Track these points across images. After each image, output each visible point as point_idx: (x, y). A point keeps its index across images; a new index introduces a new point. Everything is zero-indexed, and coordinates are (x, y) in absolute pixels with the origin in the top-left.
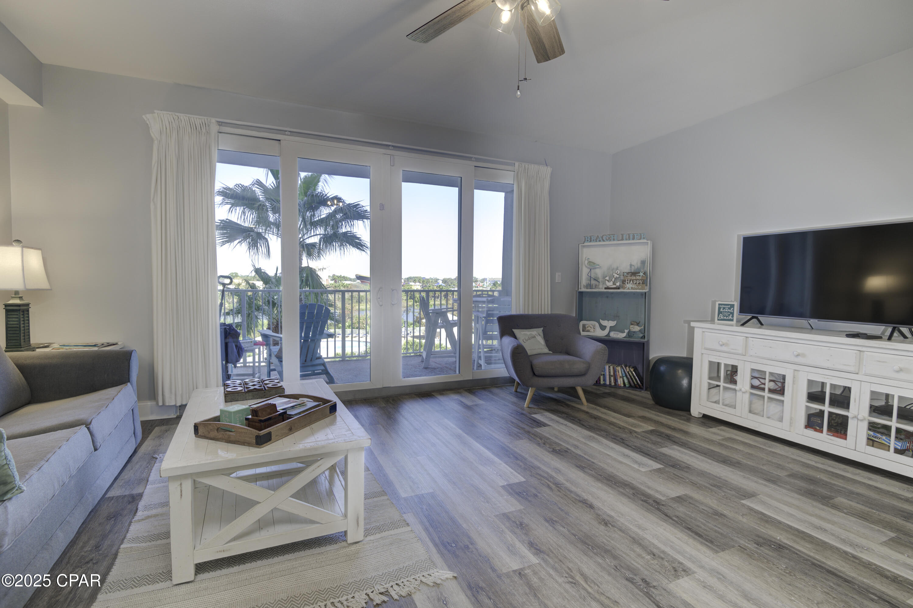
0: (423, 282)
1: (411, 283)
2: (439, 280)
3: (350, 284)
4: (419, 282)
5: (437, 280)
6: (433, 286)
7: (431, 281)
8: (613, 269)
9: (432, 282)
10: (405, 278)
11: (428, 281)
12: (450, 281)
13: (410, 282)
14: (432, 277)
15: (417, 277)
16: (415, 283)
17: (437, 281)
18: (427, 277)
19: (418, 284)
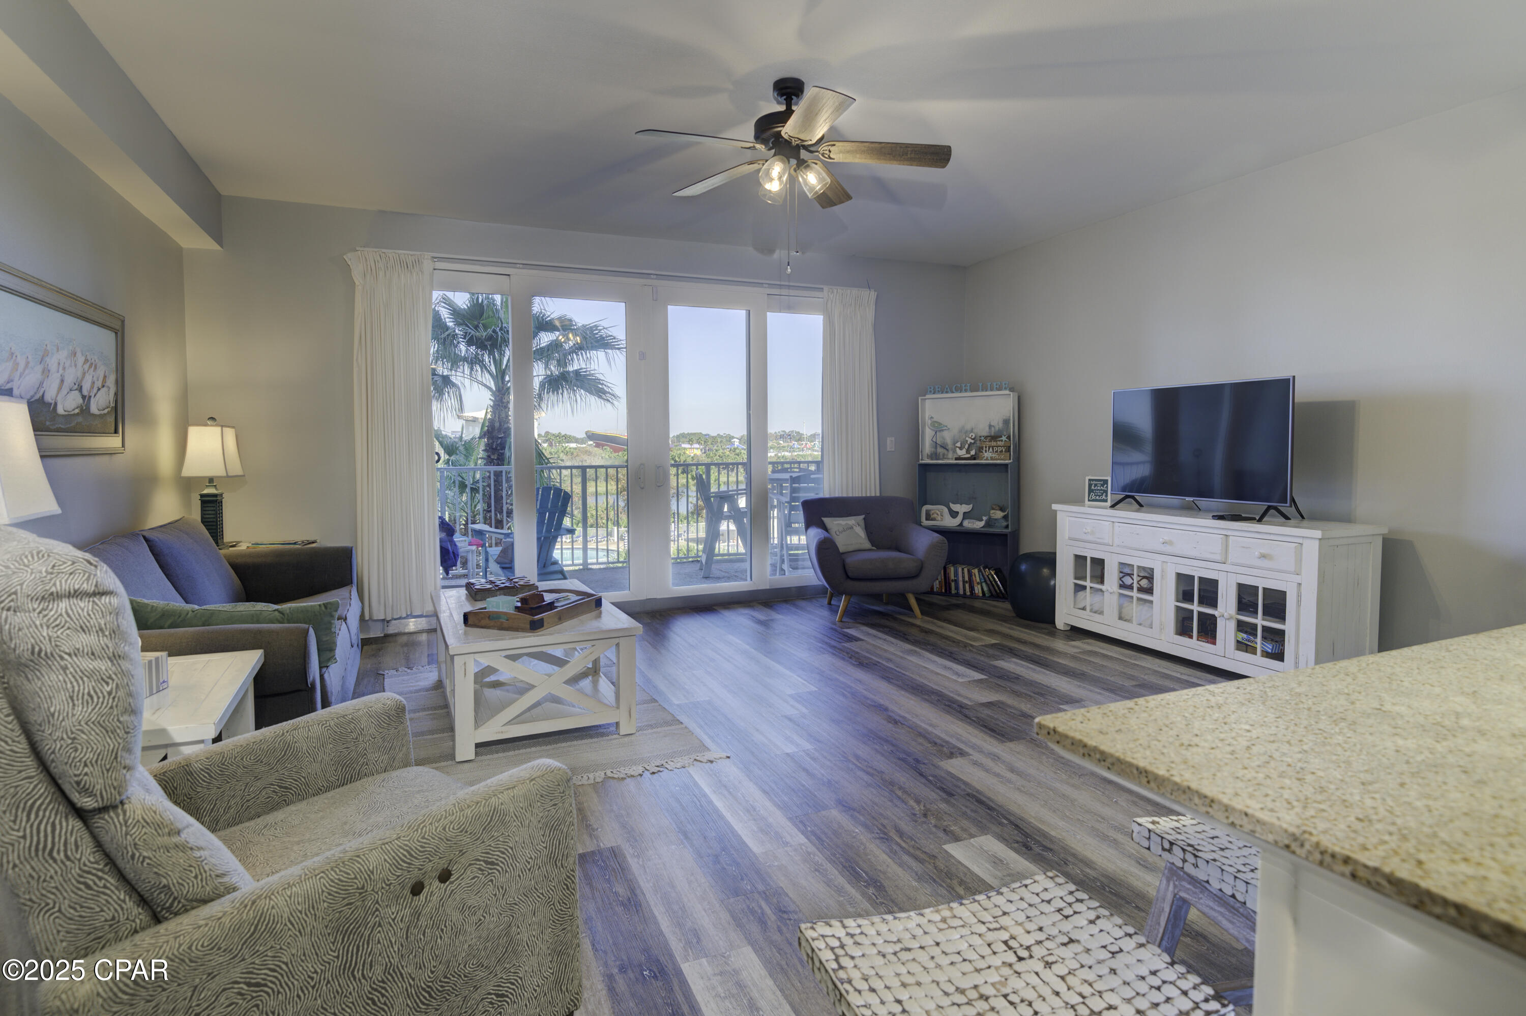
0: (704, 442)
1: (683, 446)
2: (733, 438)
3: (575, 449)
4: (699, 443)
5: (730, 438)
6: (722, 448)
7: (719, 440)
8: (966, 432)
9: (721, 441)
10: (675, 436)
11: (715, 440)
13: (683, 443)
15: (694, 434)
16: (691, 444)
17: (729, 441)
19: (697, 446)
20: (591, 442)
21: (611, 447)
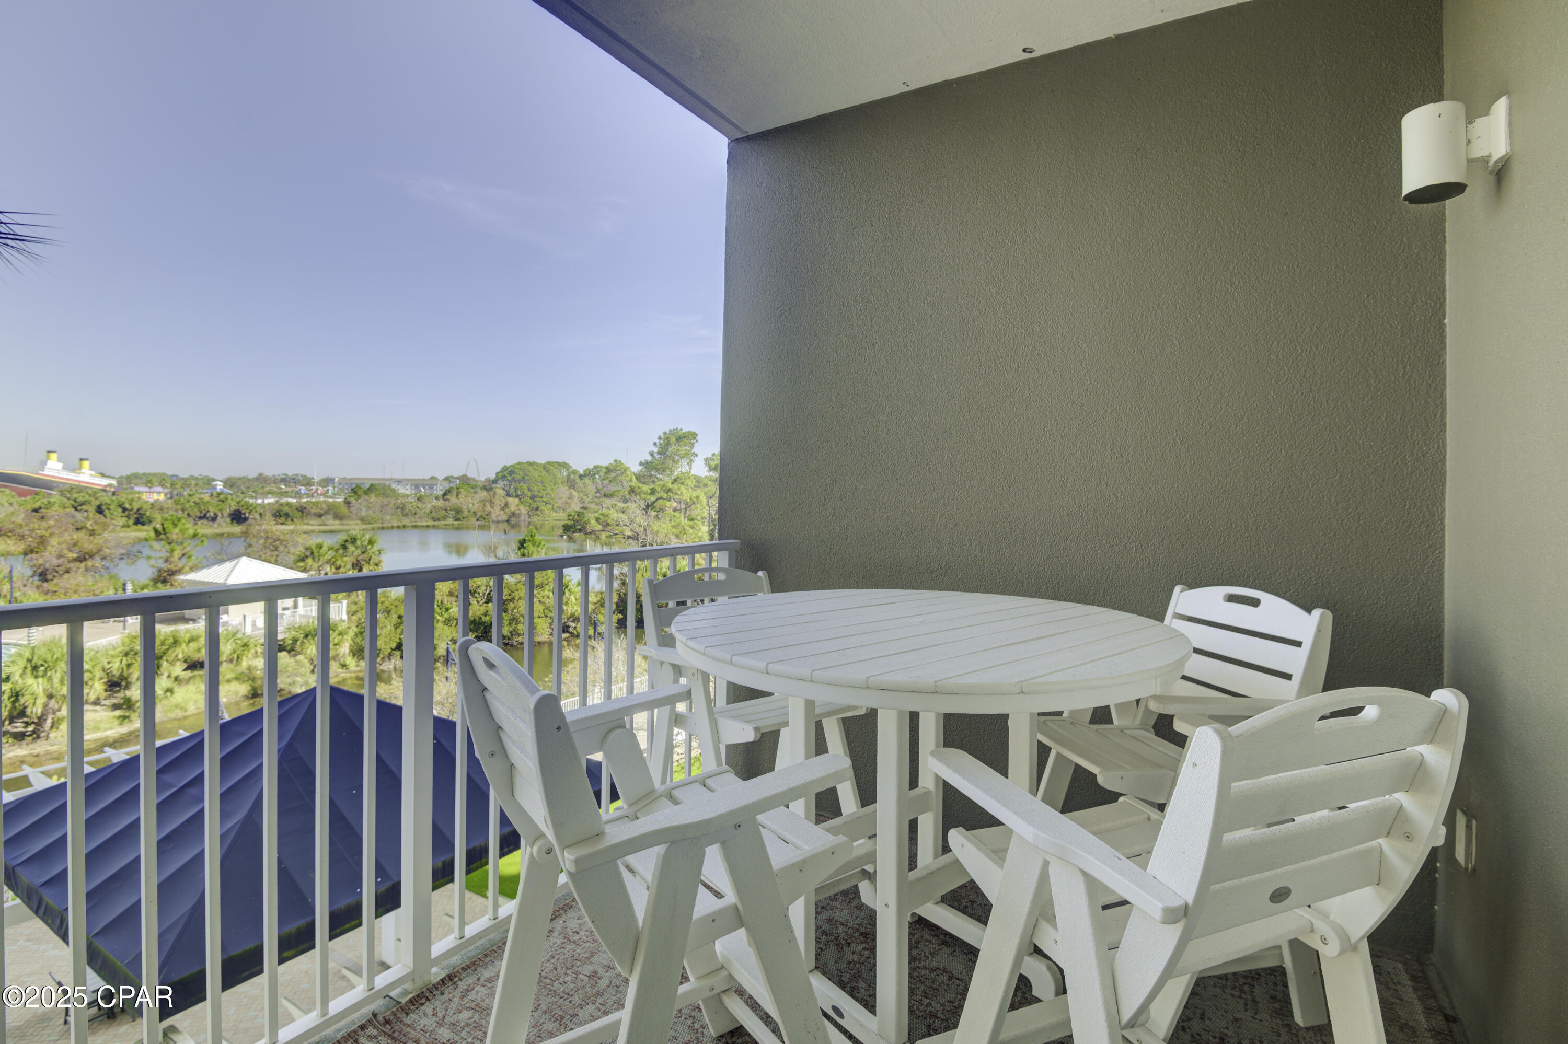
0: (172, 485)
1: (137, 489)
2: (214, 480)
4: (163, 486)
5: (209, 481)
6: (200, 493)
7: (193, 483)
9: (196, 485)
10: (121, 477)
11: (186, 483)
12: (244, 482)
13: (137, 485)
14: (196, 475)
15: (155, 475)
16: (150, 488)
17: (209, 484)
18: (184, 474)
19: (160, 489)
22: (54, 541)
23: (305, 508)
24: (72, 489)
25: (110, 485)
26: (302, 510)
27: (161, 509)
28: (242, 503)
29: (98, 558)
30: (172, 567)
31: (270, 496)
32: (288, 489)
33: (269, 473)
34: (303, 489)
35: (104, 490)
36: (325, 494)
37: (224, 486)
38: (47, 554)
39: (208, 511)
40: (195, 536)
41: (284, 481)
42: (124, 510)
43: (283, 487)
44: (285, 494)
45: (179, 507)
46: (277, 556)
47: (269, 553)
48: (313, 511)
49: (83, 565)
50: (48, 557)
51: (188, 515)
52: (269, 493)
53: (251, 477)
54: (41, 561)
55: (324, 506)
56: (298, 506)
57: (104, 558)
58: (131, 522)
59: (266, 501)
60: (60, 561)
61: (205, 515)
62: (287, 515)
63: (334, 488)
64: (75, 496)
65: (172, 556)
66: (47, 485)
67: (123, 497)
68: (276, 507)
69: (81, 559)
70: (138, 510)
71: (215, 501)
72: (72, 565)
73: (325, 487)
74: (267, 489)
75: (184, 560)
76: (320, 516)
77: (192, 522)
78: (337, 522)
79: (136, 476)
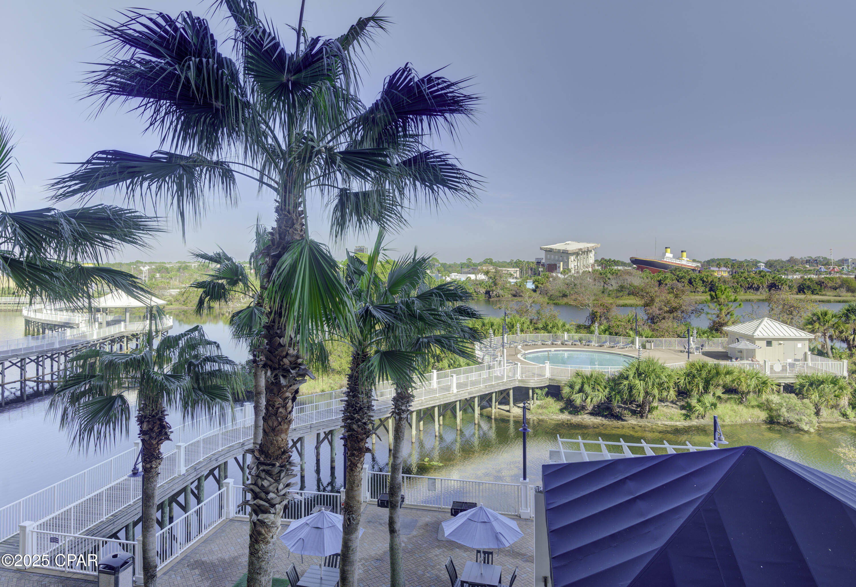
0: (732, 266)
1: (712, 269)
2: (759, 262)
3: (624, 271)
4: (727, 267)
5: (756, 263)
6: (748, 272)
7: (745, 264)
9: (747, 266)
10: (704, 262)
11: (740, 264)
12: (779, 264)
13: (712, 266)
14: (748, 259)
15: (723, 259)
16: (719, 268)
18: (741, 259)
19: (725, 269)
20: (635, 266)
21: (650, 269)
22: (657, 300)
23: (823, 283)
24: (676, 269)
25: (697, 267)
26: (820, 283)
27: (725, 282)
28: (776, 278)
29: (679, 312)
30: (721, 321)
31: (797, 273)
32: (812, 268)
33: (798, 256)
34: (823, 269)
35: (693, 270)
36: (840, 272)
37: (765, 267)
38: (654, 307)
39: (754, 283)
40: (735, 300)
41: (808, 262)
42: (704, 282)
43: (808, 266)
44: (809, 271)
45: (735, 280)
46: (792, 319)
47: (786, 316)
48: (829, 285)
49: (672, 315)
50: (654, 310)
51: (741, 285)
52: (797, 271)
53: (784, 259)
54: (651, 311)
55: (838, 281)
56: (817, 281)
57: (683, 312)
58: (707, 290)
59: (795, 277)
60: (660, 312)
61: (752, 286)
62: (809, 287)
63: (848, 266)
64: (678, 273)
65: (721, 313)
66: (665, 267)
67: (703, 274)
68: (801, 281)
69: (671, 311)
70: (711, 282)
71: (758, 277)
72: (666, 315)
73: (840, 266)
74: (796, 268)
75: (728, 316)
76: (835, 289)
77: (743, 290)
78: (850, 294)
79: (713, 261)
